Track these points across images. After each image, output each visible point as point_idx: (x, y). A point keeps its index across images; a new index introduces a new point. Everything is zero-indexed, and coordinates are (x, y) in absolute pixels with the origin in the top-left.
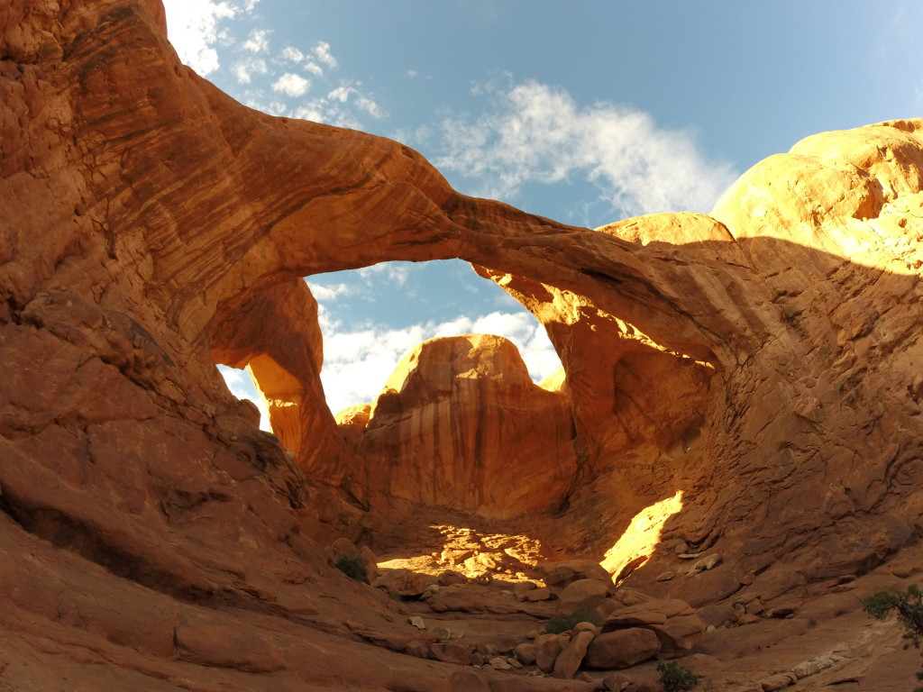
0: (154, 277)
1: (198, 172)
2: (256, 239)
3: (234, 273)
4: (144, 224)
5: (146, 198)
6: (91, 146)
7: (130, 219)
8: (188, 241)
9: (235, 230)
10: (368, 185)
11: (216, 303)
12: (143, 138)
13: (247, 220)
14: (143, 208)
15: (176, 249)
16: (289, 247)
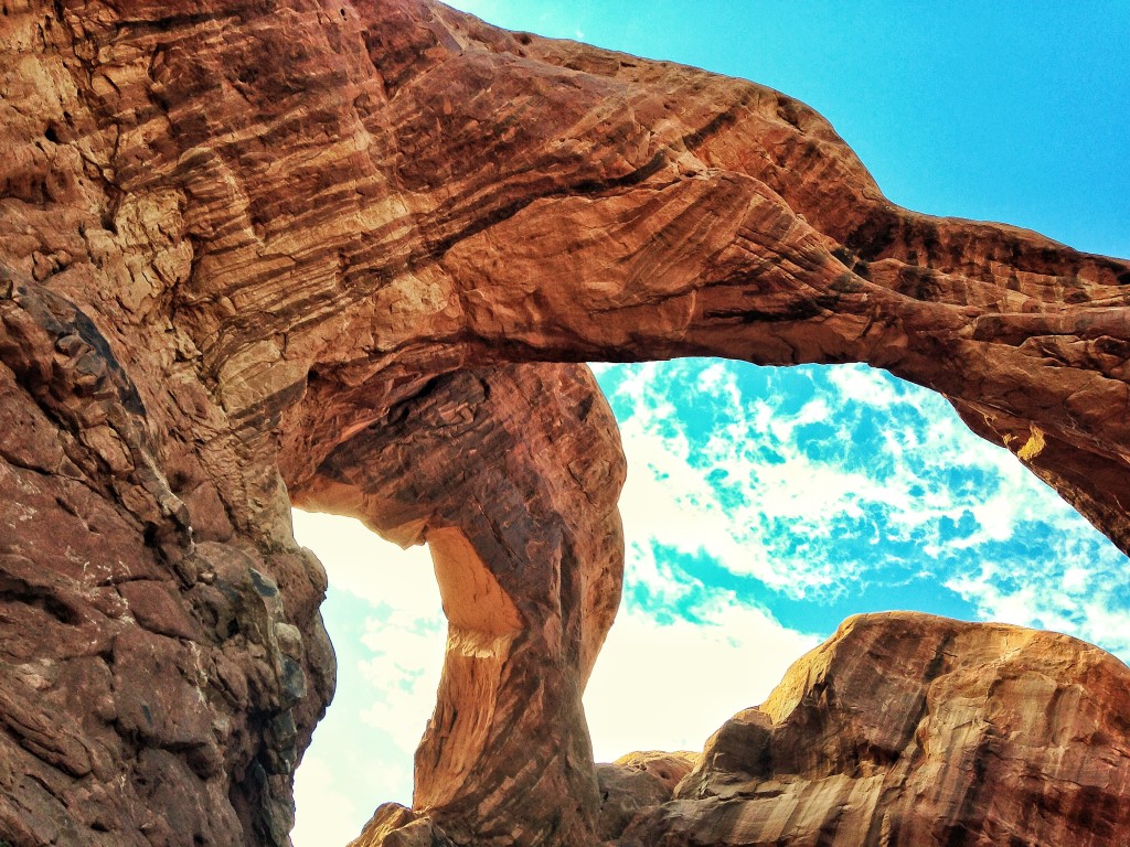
0: (192, 282)
1: (300, 113)
2: (413, 263)
3: (356, 316)
4: (182, 186)
5: (193, 142)
6: (90, 27)
7: (157, 172)
8: (269, 235)
9: (366, 236)
10: (654, 179)
11: (309, 363)
12: (194, 30)
13: (399, 223)
14: (184, 157)
15: (241, 245)
16: (483, 294)
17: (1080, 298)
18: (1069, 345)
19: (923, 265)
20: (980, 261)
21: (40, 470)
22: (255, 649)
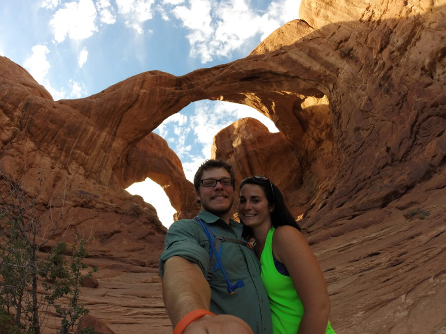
0: (86, 171)
1: (80, 133)
2: (113, 140)
3: (111, 155)
4: (74, 159)
5: (70, 151)
6: (45, 148)
7: (69, 160)
8: (90, 155)
9: (103, 142)
10: (140, 98)
11: (111, 169)
12: (57, 135)
13: (106, 136)
14: (70, 154)
15: (88, 160)
16: (127, 135)
17: (214, 75)
18: (218, 83)
19: (189, 83)
20: (197, 77)
21: (96, 216)
22: (144, 215)
